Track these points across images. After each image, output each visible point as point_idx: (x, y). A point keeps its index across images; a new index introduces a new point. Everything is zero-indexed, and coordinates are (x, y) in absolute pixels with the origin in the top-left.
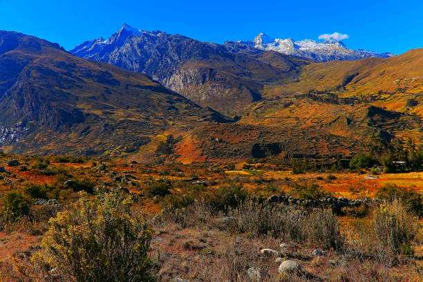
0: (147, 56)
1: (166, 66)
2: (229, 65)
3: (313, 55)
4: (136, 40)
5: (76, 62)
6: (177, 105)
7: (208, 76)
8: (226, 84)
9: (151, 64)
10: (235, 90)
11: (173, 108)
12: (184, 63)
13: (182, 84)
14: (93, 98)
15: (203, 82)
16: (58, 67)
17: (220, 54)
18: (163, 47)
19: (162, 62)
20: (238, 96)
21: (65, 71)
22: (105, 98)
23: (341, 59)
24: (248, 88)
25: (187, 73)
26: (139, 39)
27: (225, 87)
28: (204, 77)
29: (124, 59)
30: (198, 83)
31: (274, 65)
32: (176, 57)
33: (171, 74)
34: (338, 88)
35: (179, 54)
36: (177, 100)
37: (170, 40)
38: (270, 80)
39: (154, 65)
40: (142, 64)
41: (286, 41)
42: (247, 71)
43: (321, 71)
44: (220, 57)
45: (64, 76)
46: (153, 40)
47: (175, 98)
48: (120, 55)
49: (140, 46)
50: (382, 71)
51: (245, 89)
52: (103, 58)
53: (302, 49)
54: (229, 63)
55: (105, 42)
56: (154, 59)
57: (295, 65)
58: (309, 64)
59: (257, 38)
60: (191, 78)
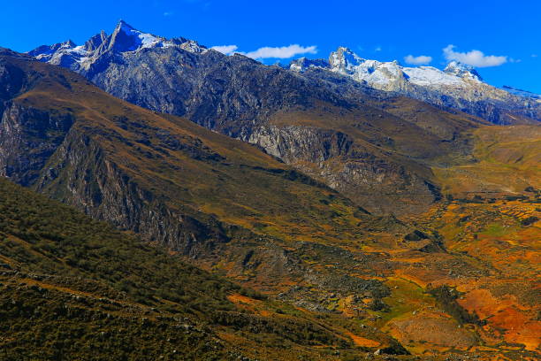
1: (232, 114)
2: (352, 123)
3: (444, 98)
7: (334, 144)
9: (200, 107)
10: (394, 177)
12: (270, 113)
15: (327, 155)
19: (223, 106)
20: (402, 188)
25: (285, 135)
27: (375, 170)
28: (327, 146)
30: (315, 157)
32: (252, 100)
33: (250, 132)
35: (256, 95)
39: (206, 111)
41: (388, 65)
44: (333, 108)
46: (193, 60)
49: (170, 70)
51: (414, 177)
55: (77, 49)
56: (203, 98)
57: (457, 128)
58: (476, 127)
59: (335, 56)
60: (297, 144)
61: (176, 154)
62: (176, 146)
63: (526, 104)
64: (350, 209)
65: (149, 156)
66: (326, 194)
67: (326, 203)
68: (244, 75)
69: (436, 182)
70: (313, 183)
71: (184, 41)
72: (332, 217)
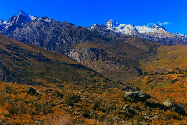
1: (62, 45)
2: (109, 46)
3: (150, 37)
4: (35, 24)
7: (100, 54)
10: (123, 66)
12: (76, 44)
15: (97, 59)
17: (101, 38)
19: (58, 42)
20: (127, 70)
25: (82, 52)
28: (98, 55)
29: (27, 37)
30: (93, 60)
31: (138, 46)
32: (69, 39)
33: (68, 51)
35: (71, 37)
39: (52, 44)
41: (129, 26)
42: (122, 51)
44: (102, 41)
48: (24, 35)
49: (38, 28)
51: (131, 66)
53: (141, 32)
55: (4, 23)
56: (51, 39)
57: (152, 47)
58: (160, 47)
59: (108, 23)
60: (86, 55)
61: (30, 59)
62: (31, 56)
63: (183, 39)
64: (102, 79)
65: (18, 60)
66: (93, 73)
67: (92, 77)
68: (67, 29)
69: (140, 68)
70: (88, 69)
71: (46, 18)
72: (94, 82)
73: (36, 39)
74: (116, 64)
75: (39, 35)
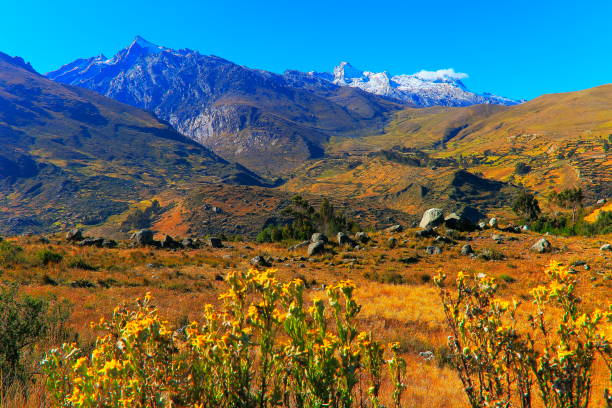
0: (166, 85)
1: (192, 101)
3: (416, 97)
4: (151, 61)
5: (41, 87)
6: (190, 158)
7: (248, 118)
8: (273, 130)
9: (170, 97)
10: (285, 141)
11: (183, 162)
12: (217, 98)
13: (211, 129)
14: (60, 141)
15: (241, 128)
16: (11, 92)
17: (272, 88)
18: (190, 73)
19: (186, 95)
20: (290, 149)
21: (20, 99)
22: (78, 143)
23: (455, 105)
24: (305, 139)
25: (219, 113)
26: (156, 60)
29: (130, 87)
30: (233, 129)
31: (351, 108)
32: (207, 89)
33: (198, 113)
34: (436, 145)
35: (212, 85)
36: (191, 151)
37: (201, 63)
38: (341, 130)
40: (157, 96)
41: (379, 75)
42: (309, 114)
43: (417, 120)
44: (272, 92)
45: (18, 106)
46: (177, 62)
47: (190, 148)
48: (126, 82)
49: (157, 69)
50: (498, 123)
51: (301, 140)
52: (100, 84)
53: (402, 88)
54: (284, 101)
55: (107, 62)
56: (175, 90)
57: (382, 110)
58: (401, 109)
60: (224, 120)
68: (206, 69)
69: (324, 145)
73: (147, 91)
74: (271, 135)
75: (154, 82)
